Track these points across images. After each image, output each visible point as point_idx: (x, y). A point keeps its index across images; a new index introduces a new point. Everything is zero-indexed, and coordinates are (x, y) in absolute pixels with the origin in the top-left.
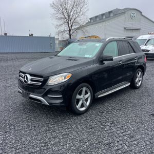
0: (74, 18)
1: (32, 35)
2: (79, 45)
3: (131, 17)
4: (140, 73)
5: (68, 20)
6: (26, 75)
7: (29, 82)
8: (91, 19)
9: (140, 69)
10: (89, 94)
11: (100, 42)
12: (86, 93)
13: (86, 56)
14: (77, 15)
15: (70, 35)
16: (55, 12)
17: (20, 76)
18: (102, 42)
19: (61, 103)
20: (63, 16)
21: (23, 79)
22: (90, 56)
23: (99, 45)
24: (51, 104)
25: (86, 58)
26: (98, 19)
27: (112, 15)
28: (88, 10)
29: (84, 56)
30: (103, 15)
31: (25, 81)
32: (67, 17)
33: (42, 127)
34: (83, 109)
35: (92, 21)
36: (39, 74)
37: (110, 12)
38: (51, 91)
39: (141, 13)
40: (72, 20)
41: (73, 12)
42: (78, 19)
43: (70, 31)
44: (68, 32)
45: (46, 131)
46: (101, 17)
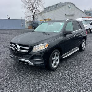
0: (36, 8)
1: (10, 18)
2: (48, 24)
3: (69, 8)
4: (84, 41)
5: (32, 9)
6: (16, 45)
7: (19, 50)
8: (45, 9)
9: (84, 39)
10: (59, 56)
11: (63, 22)
12: (57, 56)
13: (54, 31)
14: (38, 6)
15: (34, 18)
16: (24, 4)
17: (11, 46)
18: (64, 22)
19: (42, 64)
20: (29, 6)
21: (14, 48)
22: (58, 32)
23: (62, 24)
24: (35, 65)
25: (55, 33)
26: (49, 9)
27: (58, 6)
28: (44, 3)
30: (52, 6)
31: (15, 49)
33: (31, 81)
34: (55, 66)
35: (46, 10)
36: (26, 44)
37: (57, 5)
38: (35, 56)
39: (74, 5)
41: (35, 4)
42: (38, 8)
43: (34, 16)
44: (32, 16)
45: (34, 84)
46: (51, 8)
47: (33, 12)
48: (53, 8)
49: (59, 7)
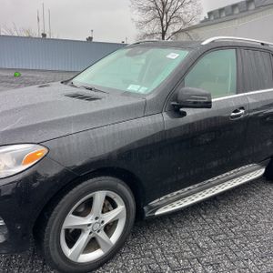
1: (90, 39)
5: (163, 12)
8: (210, 14)
10: (121, 207)
14: (180, 4)
20: (152, 5)
22: (143, 90)
23: (176, 58)
25: (128, 94)
26: (224, 15)
29: (124, 89)
30: (234, 6)
32: (160, 6)
35: (212, 18)
40: (170, 13)
42: (181, 10)
43: (163, 34)
44: (160, 36)
46: (230, 11)
47: (164, 22)
48: (237, 11)
49: (257, 8)
